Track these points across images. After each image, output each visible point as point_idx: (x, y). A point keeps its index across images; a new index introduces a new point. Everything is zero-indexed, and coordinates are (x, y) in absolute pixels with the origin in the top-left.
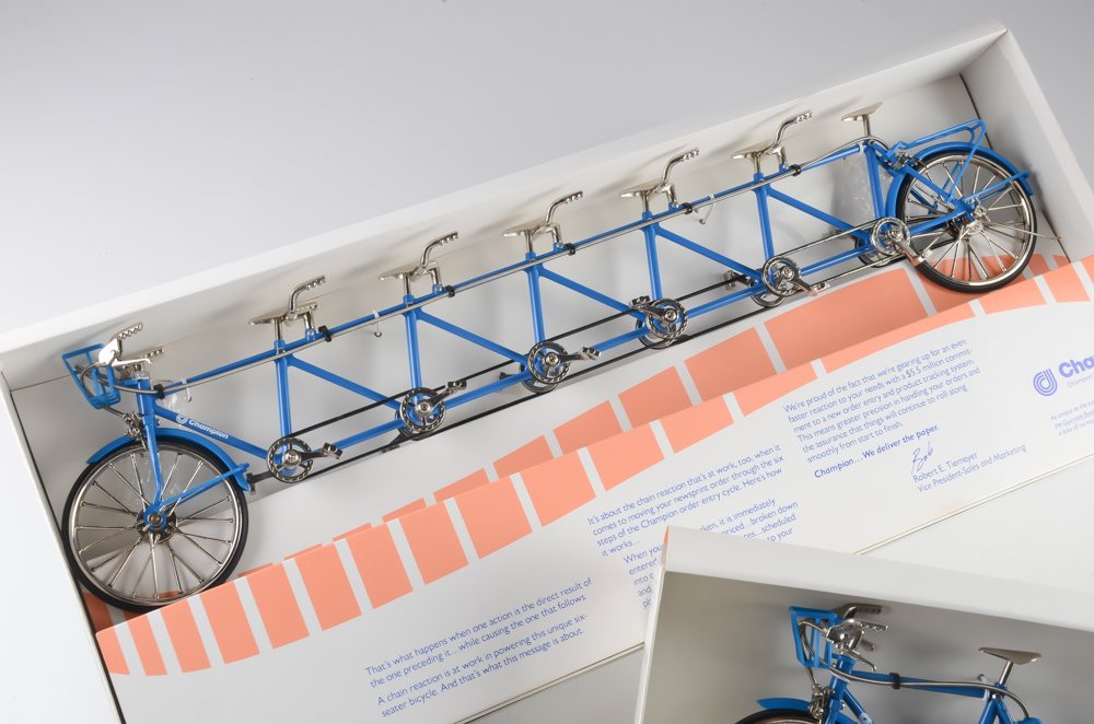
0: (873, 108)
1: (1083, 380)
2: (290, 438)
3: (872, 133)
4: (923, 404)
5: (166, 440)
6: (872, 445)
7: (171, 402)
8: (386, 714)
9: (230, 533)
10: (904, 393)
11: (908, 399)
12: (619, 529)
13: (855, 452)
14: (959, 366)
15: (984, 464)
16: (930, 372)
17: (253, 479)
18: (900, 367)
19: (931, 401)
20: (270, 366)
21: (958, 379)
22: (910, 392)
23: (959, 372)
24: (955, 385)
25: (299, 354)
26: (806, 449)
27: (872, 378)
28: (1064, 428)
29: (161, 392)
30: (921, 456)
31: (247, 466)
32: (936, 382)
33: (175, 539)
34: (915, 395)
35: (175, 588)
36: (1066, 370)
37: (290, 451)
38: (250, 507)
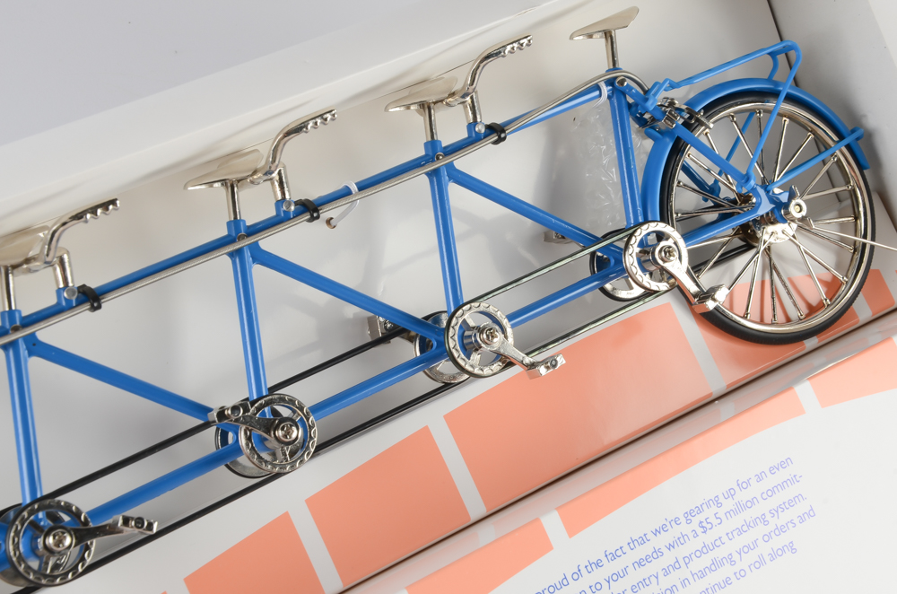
0: (625, 18)
3: (621, 64)
4: (727, 582)
10: (697, 565)
11: (702, 574)
14: (782, 508)
16: (737, 521)
18: (689, 515)
19: (740, 575)
21: (781, 530)
22: (705, 561)
23: (785, 517)
24: (777, 542)
27: (643, 540)
32: (746, 539)
34: (716, 564)
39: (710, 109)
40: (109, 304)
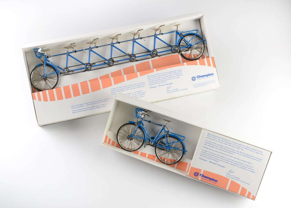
0: (179, 25)
1: (201, 79)
2: (67, 68)
3: (178, 29)
4: (171, 79)
5: (48, 65)
6: (161, 84)
7: (49, 59)
8: (73, 113)
9: (56, 81)
10: (169, 77)
11: (169, 78)
12: (115, 91)
13: (158, 85)
14: (179, 74)
15: (179, 91)
16: (174, 74)
17: (61, 73)
18: (169, 72)
19: (173, 79)
20: (66, 56)
21: (178, 76)
22: (170, 76)
23: (179, 75)
24: (178, 77)
25: (71, 54)
26: (149, 83)
27: (164, 73)
28: (195, 87)
29: (48, 57)
30: (169, 87)
31: (59, 71)
32: (175, 76)
33: (47, 81)
34: (170, 77)
35: (46, 88)
36: (198, 77)
37: (66, 70)
38: (59, 78)
39: (186, 36)
40: (120, 43)
